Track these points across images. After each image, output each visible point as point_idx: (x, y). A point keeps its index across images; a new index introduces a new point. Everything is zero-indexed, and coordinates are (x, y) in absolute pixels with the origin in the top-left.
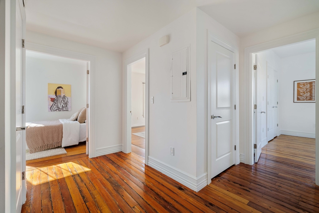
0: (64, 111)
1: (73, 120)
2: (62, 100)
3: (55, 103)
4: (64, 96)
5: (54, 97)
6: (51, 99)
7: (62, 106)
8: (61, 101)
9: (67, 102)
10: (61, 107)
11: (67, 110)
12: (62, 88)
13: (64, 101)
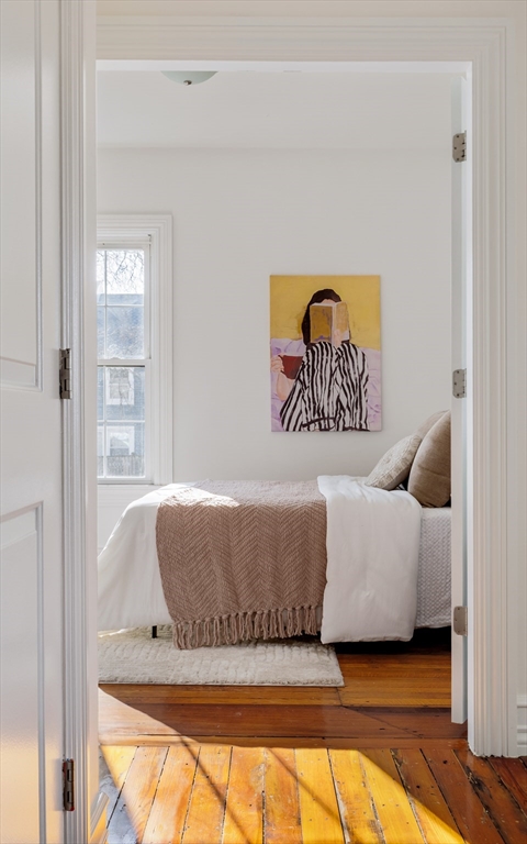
0: (344, 429)
1: (387, 482)
2: (334, 365)
3: (303, 383)
4: (347, 342)
5: (297, 349)
6: (286, 360)
7: (338, 400)
8: (332, 375)
9: (361, 376)
10: (330, 410)
11: (361, 429)
12: (337, 298)
13: (345, 373)
